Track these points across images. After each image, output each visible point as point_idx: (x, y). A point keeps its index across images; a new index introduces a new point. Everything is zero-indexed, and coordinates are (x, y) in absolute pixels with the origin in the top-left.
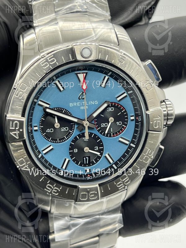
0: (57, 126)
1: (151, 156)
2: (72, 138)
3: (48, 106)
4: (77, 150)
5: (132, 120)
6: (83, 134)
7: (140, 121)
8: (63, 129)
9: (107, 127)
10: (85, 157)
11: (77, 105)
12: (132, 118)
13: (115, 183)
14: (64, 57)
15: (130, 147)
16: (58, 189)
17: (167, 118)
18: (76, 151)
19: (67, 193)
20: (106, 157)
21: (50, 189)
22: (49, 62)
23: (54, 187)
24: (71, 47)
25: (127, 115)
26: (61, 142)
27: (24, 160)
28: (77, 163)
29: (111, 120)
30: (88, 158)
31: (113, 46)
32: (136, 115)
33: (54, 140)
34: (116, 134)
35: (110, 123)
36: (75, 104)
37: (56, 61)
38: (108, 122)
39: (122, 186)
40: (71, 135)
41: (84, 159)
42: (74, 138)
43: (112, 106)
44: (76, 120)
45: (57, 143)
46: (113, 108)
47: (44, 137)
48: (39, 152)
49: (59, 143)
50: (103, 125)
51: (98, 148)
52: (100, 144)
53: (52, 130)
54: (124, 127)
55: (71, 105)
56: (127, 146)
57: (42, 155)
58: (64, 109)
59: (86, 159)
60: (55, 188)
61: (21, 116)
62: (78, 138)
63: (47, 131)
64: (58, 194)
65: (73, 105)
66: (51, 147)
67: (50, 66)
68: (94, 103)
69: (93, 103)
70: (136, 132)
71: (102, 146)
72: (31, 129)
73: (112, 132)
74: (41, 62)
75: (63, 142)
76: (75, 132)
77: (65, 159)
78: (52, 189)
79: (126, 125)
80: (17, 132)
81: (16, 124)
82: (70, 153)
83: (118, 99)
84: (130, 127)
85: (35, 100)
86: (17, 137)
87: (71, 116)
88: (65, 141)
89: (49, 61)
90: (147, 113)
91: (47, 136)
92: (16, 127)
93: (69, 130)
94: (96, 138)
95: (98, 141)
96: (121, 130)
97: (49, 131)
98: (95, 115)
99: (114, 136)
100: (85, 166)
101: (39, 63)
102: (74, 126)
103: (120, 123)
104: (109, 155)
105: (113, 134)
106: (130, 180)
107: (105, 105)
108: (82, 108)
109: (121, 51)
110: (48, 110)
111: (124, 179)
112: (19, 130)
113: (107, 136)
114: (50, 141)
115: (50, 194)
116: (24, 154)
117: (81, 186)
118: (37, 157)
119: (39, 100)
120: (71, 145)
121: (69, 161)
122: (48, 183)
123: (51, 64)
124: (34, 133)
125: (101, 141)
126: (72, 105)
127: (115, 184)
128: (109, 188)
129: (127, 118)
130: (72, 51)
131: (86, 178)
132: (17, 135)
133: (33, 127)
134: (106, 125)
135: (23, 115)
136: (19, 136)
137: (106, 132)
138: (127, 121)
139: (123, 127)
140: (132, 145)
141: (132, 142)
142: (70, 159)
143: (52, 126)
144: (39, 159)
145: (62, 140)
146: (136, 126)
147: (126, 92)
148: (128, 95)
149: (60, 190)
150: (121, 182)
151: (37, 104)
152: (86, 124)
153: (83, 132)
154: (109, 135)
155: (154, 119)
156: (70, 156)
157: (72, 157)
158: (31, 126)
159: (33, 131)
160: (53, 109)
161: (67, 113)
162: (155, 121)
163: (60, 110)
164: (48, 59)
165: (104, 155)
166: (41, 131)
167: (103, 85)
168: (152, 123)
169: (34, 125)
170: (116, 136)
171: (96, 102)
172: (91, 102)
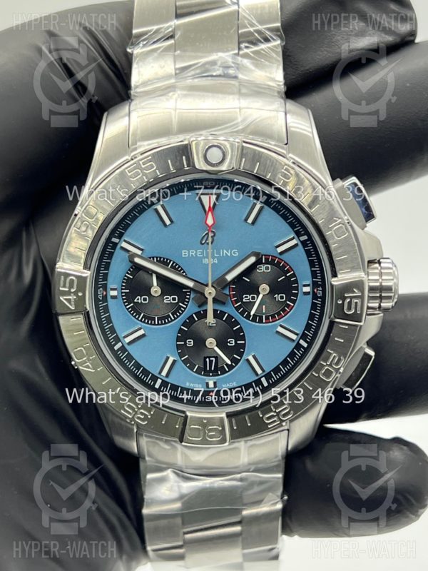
0: (156, 291)
1: (340, 368)
2: (183, 317)
3: (139, 252)
4: (192, 343)
5: (306, 294)
6: (206, 311)
7: (320, 298)
8: (166, 298)
9: (255, 302)
10: (209, 358)
11: (196, 254)
12: (307, 289)
13: (262, 414)
14: (171, 162)
15: (298, 346)
16: (147, 414)
17: (381, 295)
18: (190, 343)
19: (163, 423)
20: (248, 360)
21: (131, 411)
22: (142, 170)
23: (139, 409)
24: (186, 142)
25: (296, 281)
26: (162, 324)
27: (84, 351)
28: (191, 368)
29: (264, 289)
30: (214, 359)
31: (275, 145)
32: (315, 285)
33: (149, 319)
34: (273, 317)
35: (261, 296)
36: (192, 253)
37: (155, 168)
38: (258, 294)
39: (275, 421)
40: (183, 311)
41: (205, 362)
42: (188, 319)
43: (267, 262)
44: (191, 284)
45: (155, 324)
46: (269, 266)
47: (130, 312)
48: (117, 340)
49: (158, 324)
50: (247, 298)
51: (236, 342)
52: (239, 335)
53: (145, 299)
54: (290, 305)
55: (184, 253)
56: (294, 344)
57: (123, 345)
58: (170, 261)
59: (211, 362)
60: (142, 411)
61: (82, 268)
62: (196, 319)
63: (135, 301)
64: (146, 422)
65: (189, 253)
66: (141, 332)
67: (144, 177)
68: (231, 254)
70: (311, 317)
71: (243, 338)
72: (105, 293)
73: (264, 314)
74: (127, 168)
75: (165, 323)
76: (191, 308)
77: (168, 358)
78: (136, 413)
79: (294, 302)
80: (72, 297)
81: (72, 281)
82: (178, 347)
83: (280, 250)
84: (302, 307)
85: (114, 240)
86: (71, 305)
87: (184, 276)
88: (169, 322)
89: (143, 166)
90: (333, 283)
91: (136, 310)
92: (71, 286)
93: (178, 303)
94: (231, 322)
95: (235, 329)
96: (284, 310)
97: (140, 301)
98: (230, 277)
99: (268, 321)
100: (207, 373)
101: (124, 169)
102: (190, 295)
103: (282, 298)
104: (254, 357)
105: (267, 318)
106: (292, 412)
107: (252, 260)
108: (205, 261)
109: (291, 155)
110: (137, 260)
111: (280, 409)
112: (76, 293)
113: (253, 320)
114: (141, 321)
115: (131, 421)
116: (86, 339)
117: (192, 413)
118: (111, 347)
119: (123, 239)
120: (180, 331)
121: (174, 362)
123: (146, 173)
124: (111, 302)
125: (241, 330)
127: (261, 416)
128: (248, 421)
129: (297, 288)
130: (185, 150)
131: (205, 399)
132: (73, 303)
133: (108, 289)
134: (253, 298)
135: (86, 267)
136: (75, 304)
137: (252, 313)
138: (296, 295)
139: (288, 306)
140: (302, 342)
141: (304, 336)
142: (177, 358)
143: (146, 290)
144: (114, 353)
145: (164, 319)
146: (314, 306)
147: (296, 237)
148: (299, 243)
149: (151, 415)
150: (272, 414)
151: (118, 247)
152: (210, 292)
153: (204, 308)
154: (257, 318)
155: (346, 295)
156: (179, 353)
157: (181, 355)
158: (105, 287)
159: (109, 298)
160: (150, 259)
161: (176, 268)
162: (349, 300)
163: (163, 262)
164: (141, 162)
165: (245, 357)
166: (123, 299)
167: (250, 221)
168: (340, 302)
169: (110, 286)
170: (272, 322)
171: (234, 253)
172: (225, 251)
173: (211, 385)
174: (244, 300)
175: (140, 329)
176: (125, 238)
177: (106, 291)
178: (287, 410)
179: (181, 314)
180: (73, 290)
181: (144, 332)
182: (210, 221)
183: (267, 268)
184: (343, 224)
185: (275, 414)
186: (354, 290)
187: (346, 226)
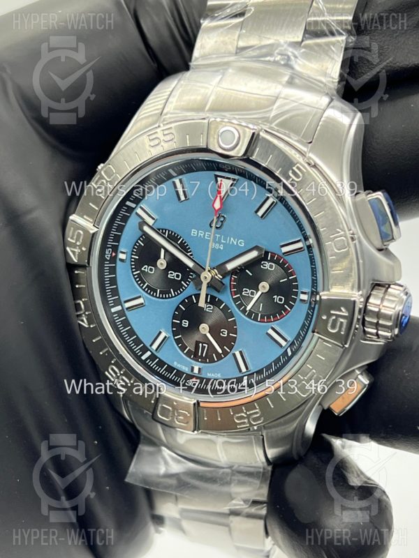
0: (162, 264)
2: (183, 296)
3: (151, 222)
4: (187, 324)
5: (304, 302)
7: (312, 308)
8: (171, 273)
9: (253, 298)
10: (203, 343)
11: (204, 235)
12: (305, 297)
13: (233, 412)
14: (189, 137)
15: (285, 354)
16: (128, 381)
17: (378, 322)
20: (234, 355)
23: (121, 374)
25: (297, 287)
26: (162, 298)
27: (82, 306)
28: (182, 349)
29: (264, 287)
30: (206, 346)
32: (312, 294)
33: (151, 291)
34: (268, 318)
35: (259, 293)
36: (201, 234)
38: (257, 290)
39: (244, 423)
40: (183, 290)
41: (198, 347)
42: (187, 298)
43: (272, 260)
44: (190, 264)
45: (155, 296)
46: (274, 265)
47: (135, 279)
48: (118, 302)
49: (159, 297)
50: (247, 292)
51: (228, 334)
52: (232, 328)
53: (151, 270)
54: (287, 309)
55: (194, 232)
56: (283, 350)
57: (122, 309)
58: (180, 237)
59: (203, 348)
60: (124, 378)
62: (195, 301)
65: (198, 234)
66: (141, 301)
67: (162, 147)
68: (237, 243)
69: (235, 243)
70: (303, 327)
71: (236, 331)
72: (114, 254)
73: (260, 312)
75: (165, 298)
76: (191, 289)
77: (160, 333)
78: (118, 378)
79: (291, 307)
80: (77, 250)
81: (79, 235)
82: (174, 325)
83: (285, 249)
85: (129, 204)
86: (75, 257)
87: (189, 258)
88: (169, 298)
90: (322, 297)
91: (141, 279)
92: (77, 240)
93: (181, 281)
94: (227, 312)
95: (229, 320)
96: (280, 313)
97: (146, 270)
98: (230, 266)
99: (262, 320)
100: (195, 358)
102: (192, 276)
103: (280, 300)
104: (241, 352)
105: (262, 317)
106: (262, 418)
107: (254, 254)
110: (146, 228)
111: (251, 412)
112: (80, 247)
113: (249, 316)
114: (144, 290)
119: (139, 205)
120: (178, 308)
121: (166, 338)
122: (113, 362)
124: (119, 264)
125: (234, 323)
126: (196, 233)
127: (232, 414)
128: (219, 416)
129: (296, 294)
131: (186, 382)
132: (77, 256)
133: (119, 252)
134: (252, 293)
136: (79, 258)
137: (248, 308)
138: (294, 301)
139: (285, 310)
140: (288, 350)
141: (292, 345)
142: (170, 335)
143: (153, 261)
144: (109, 315)
145: (166, 294)
146: (307, 316)
147: (303, 240)
148: (305, 248)
150: (243, 414)
151: (134, 212)
152: (206, 276)
154: (253, 315)
155: (332, 312)
156: (173, 331)
157: (175, 334)
158: (115, 249)
159: (118, 260)
160: (160, 232)
161: (184, 248)
162: (334, 317)
163: (172, 238)
165: (232, 352)
166: (132, 265)
167: (260, 213)
168: (324, 318)
169: (121, 249)
170: (267, 322)
171: (240, 243)
172: (232, 239)
173: (196, 371)
174: (243, 294)
175: (140, 297)
176: (142, 204)
177: (116, 253)
178: (258, 415)
179: (181, 292)
180: (78, 243)
181: (143, 302)
182: (217, 205)
183: (271, 267)
184: (346, 237)
185: (245, 416)
186: (342, 309)
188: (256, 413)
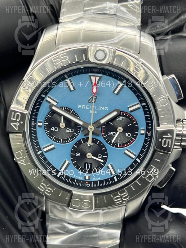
0: (62, 125)
1: (156, 176)
2: (76, 140)
3: (55, 104)
4: (79, 155)
5: (142, 134)
6: (88, 138)
7: (149, 137)
8: (68, 129)
9: (114, 136)
10: (88, 163)
11: (86, 107)
12: (143, 132)
13: (113, 196)
14: (77, 56)
15: (135, 162)
16: (52, 190)
17: (182, 139)
18: (78, 154)
19: (60, 196)
20: (108, 166)
21: (43, 188)
22: (61, 59)
23: (48, 187)
24: (86, 47)
25: (137, 127)
26: (64, 143)
27: (21, 154)
28: (78, 168)
29: (120, 129)
30: (90, 164)
31: (133, 53)
32: (147, 130)
33: (57, 140)
34: (123, 145)
36: (84, 107)
37: (68, 59)
38: (117, 132)
39: (119, 201)
40: (76, 137)
41: (85, 165)
42: (78, 141)
43: (123, 115)
44: (81, 123)
45: (60, 143)
46: (124, 118)
47: (48, 135)
48: (40, 149)
49: (62, 143)
50: (110, 134)
51: (102, 156)
52: (104, 153)
53: (56, 129)
55: (80, 106)
56: (133, 160)
57: (42, 152)
58: (72, 110)
59: (88, 166)
60: (49, 188)
61: (24, 108)
62: (83, 142)
63: (51, 129)
64: (51, 195)
66: (53, 146)
67: (62, 63)
68: (104, 109)
69: (103, 109)
70: (144, 147)
71: (107, 155)
72: (35, 124)
73: (119, 143)
74: (53, 58)
75: (66, 143)
76: (80, 136)
77: (65, 161)
78: (46, 189)
79: (135, 138)
80: (17, 124)
81: (18, 115)
82: (72, 156)
83: (130, 109)
84: (139, 141)
85: (43, 96)
86: (16, 128)
88: (68, 142)
89: (62, 58)
90: (157, 129)
91: (51, 134)
92: (17, 118)
93: (74, 132)
94: (101, 145)
95: (102, 149)
96: (129, 142)
97: (53, 130)
98: (102, 121)
99: (120, 147)
100: (85, 171)
102: (80, 129)
103: (129, 135)
104: (111, 165)
105: (120, 145)
106: (129, 196)
107: (115, 113)
108: (90, 112)
109: (141, 59)
110: (54, 108)
111: (123, 194)
112: (19, 122)
113: (113, 145)
114: (53, 140)
115: (43, 193)
116: (23, 147)
117: (75, 191)
118: (36, 153)
119: (47, 96)
120: (74, 147)
121: (69, 164)
122: (42, 181)
123: (63, 61)
124: (38, 129)
125: (106, 150)
126: (81, 107)
127: (112, 197)
128: (105, 199)
129: (137, 131)
130: (85, 51)
131: (83, 185)
132: (17, 127)
133: (37, 122)
134: (114, 134)
135: (27, 108)
136: (19, 128)
137: (113, 142)
138: (137, 134)
139: (132, 140)
140: (137, 160)
141: (139, 157)
142: (70, 162)
143: (57, 125)
144: (37, 156)
145: (66, 141)
146: (146, 141)
147: (139, 103)
148: (141, 107)
149: (54, 191)
150: (118, 196)
151: (45, 100)
152: (91, 128)
153: (87, 137)
154: (115, 145)
155: (164, 137)
156: (72, 159)
157: (73, 161)
158: (35, 120)
159: (37, 126)
160: (61, 108)
161: (74, 114)
162: (165, 139)
163: (68, 110)
164: (61, 55)
165: (106, 165)
166: (45, 128)
167: (116, 92)
168: (160, 140)
169: (38, 120)
170: (123, 147)
171: (106, 109)
172: (101, 107)
173: (87, 178)
174: (109, 135)
175: (52, 144)
176: (49, 95)
177: (36, 123)
178: (127, 195)
179: (74, 139)
180: (18, 120)
181: (54, 146)
182: (95, 91)
183: (123, 119)
184: (165, 98)
185: (120, 197)
186: (169, 134)
187: (167, 100)
188: (126, 194)
